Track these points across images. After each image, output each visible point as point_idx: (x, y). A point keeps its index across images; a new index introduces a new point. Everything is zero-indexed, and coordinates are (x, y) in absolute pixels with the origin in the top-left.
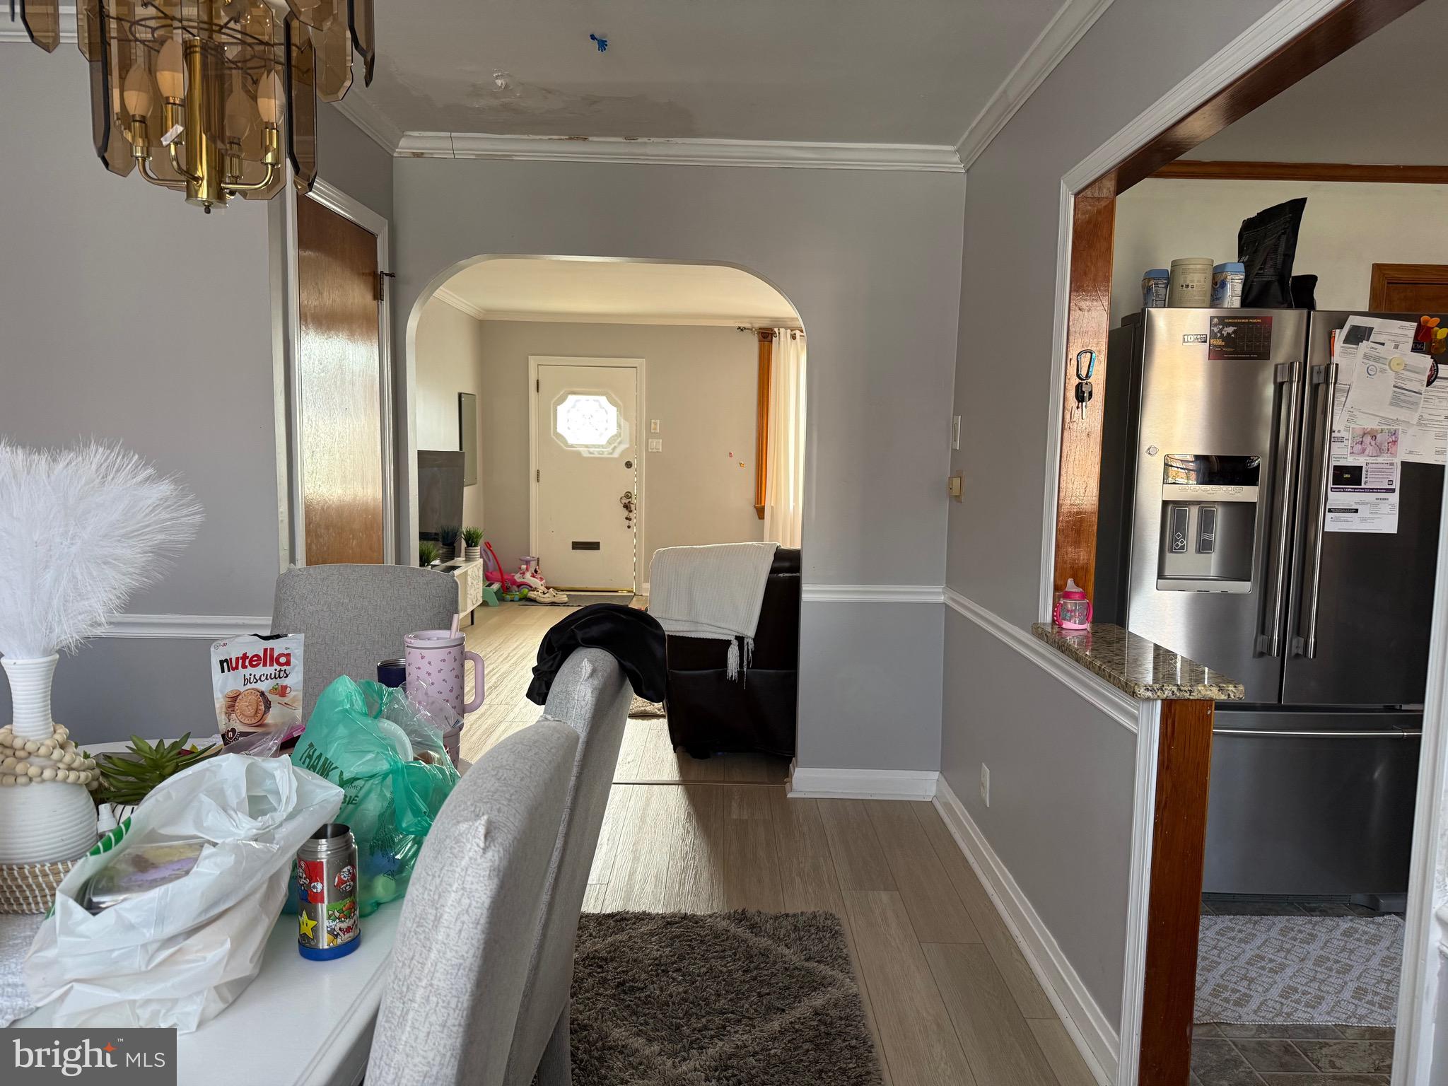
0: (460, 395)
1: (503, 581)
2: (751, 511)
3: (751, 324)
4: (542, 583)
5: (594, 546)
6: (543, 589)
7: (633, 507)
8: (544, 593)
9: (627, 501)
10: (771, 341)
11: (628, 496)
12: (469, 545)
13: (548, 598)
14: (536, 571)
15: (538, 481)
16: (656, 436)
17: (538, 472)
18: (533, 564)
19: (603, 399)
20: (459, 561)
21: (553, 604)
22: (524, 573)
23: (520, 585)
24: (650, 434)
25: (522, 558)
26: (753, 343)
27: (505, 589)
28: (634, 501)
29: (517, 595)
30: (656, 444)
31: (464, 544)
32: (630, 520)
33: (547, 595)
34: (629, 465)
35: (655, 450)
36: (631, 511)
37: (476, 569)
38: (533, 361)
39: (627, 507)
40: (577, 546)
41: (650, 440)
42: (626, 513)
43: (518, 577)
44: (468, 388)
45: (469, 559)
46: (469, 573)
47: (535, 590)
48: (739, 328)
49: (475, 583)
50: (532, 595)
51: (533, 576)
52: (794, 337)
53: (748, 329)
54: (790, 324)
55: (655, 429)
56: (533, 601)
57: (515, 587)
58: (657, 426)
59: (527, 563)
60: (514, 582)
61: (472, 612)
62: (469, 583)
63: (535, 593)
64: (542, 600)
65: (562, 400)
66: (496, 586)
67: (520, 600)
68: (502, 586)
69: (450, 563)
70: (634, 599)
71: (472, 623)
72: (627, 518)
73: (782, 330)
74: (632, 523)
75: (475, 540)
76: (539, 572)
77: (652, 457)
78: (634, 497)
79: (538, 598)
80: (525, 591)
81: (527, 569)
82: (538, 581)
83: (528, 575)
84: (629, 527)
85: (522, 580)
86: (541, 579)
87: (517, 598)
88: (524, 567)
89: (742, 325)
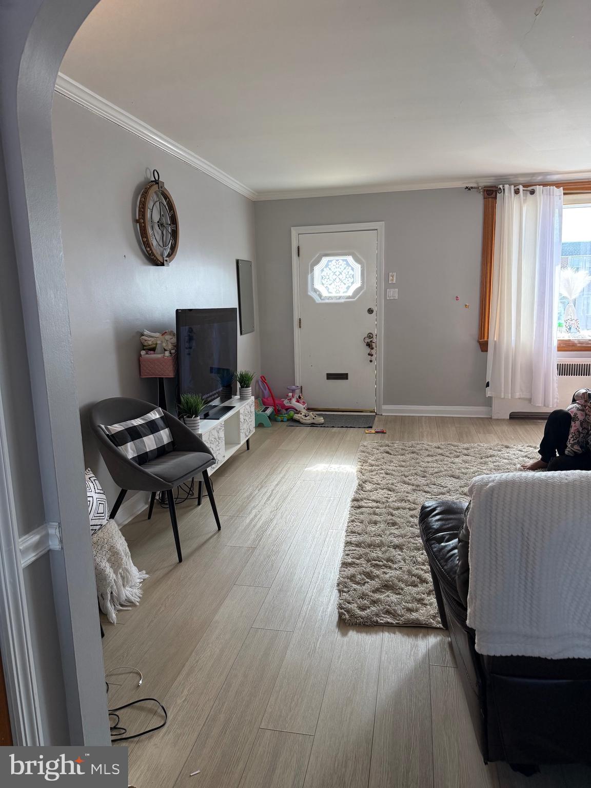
0: (237, 262)
1: (275, 405)
2: (473, 345)
3: (477, 183)
4: (304, 406)
5: (344, 376)
6: (304, 412)
7: (374, 345)
8: (306, 416)
9: (369, 340)
10: (496, 198)
11: (370, 336)
12: (242, 387)
13: (308, 420)
14: (300, 397)
15: (300, 327)
16: (393, 286)
17: (300, 320)
18: (298, 391)
19: (350, 259)
20: (235, 400)
21: (313, 425)
22: (290, 399)
23: (287, 409)
24: (388, 286)
25: (289, 387)
26: (478, 202)
27: (277, 412)
28: (374, 340)
29: (286, 417)
30: (393, 293)
31: (239, 385)
32: (372, 355)
33: (308, 418)
34: (370, 311)
35: (392, 298)
36: (372, 349)
37: (248, 407)
38: (294, 232)
39: (369, 345)
40: (330, 376)
41: (388, 290)
42: (368, 350)
43: (286, 403)
44: (244, 256)
45: (243, 398)
46: (241, 411)
47: (298, 412)
48: (467, 188)
49: (247, 418)
50: (297, 416)
51: (298, 401)
52: (517, 192)
53: (474, 188)
54: (513, 180)
55: (392, 280)
56: (298, 421)
57: (284, 411)
58: (393, 279)
59: (293, 391)
60: (283, 406)
61: (248, 441)
62: (242, 420)
63: (299, 415)
64: (304, 421)
65: (317, 262)
66: (269, 411)
67: (288, 420)
68: (275, 409)
69: (226, 404)
70: (376, 419)
71: (248, 448)
72: (369, 354)
73: (507, 186)
74: (373, 358)
75: (247, 382)
76: (302, 397)
77: (389, 303)
78: (374, 337)
79: (301, 420)
80: (292, 413)
81: (293, 396)
82: (301, 405)
83: (294, 401)
84: (371, 361)
85: (289, 405)
86: (304, 403)
87: (285, 419)
88: (290, 394)
89: (470, 185)
